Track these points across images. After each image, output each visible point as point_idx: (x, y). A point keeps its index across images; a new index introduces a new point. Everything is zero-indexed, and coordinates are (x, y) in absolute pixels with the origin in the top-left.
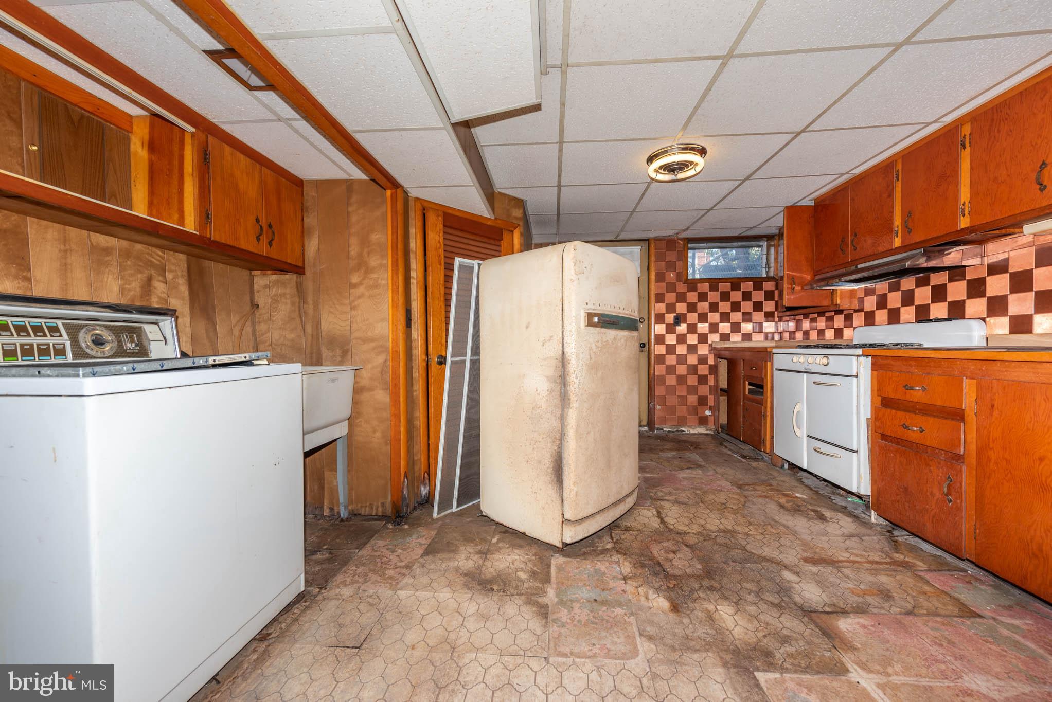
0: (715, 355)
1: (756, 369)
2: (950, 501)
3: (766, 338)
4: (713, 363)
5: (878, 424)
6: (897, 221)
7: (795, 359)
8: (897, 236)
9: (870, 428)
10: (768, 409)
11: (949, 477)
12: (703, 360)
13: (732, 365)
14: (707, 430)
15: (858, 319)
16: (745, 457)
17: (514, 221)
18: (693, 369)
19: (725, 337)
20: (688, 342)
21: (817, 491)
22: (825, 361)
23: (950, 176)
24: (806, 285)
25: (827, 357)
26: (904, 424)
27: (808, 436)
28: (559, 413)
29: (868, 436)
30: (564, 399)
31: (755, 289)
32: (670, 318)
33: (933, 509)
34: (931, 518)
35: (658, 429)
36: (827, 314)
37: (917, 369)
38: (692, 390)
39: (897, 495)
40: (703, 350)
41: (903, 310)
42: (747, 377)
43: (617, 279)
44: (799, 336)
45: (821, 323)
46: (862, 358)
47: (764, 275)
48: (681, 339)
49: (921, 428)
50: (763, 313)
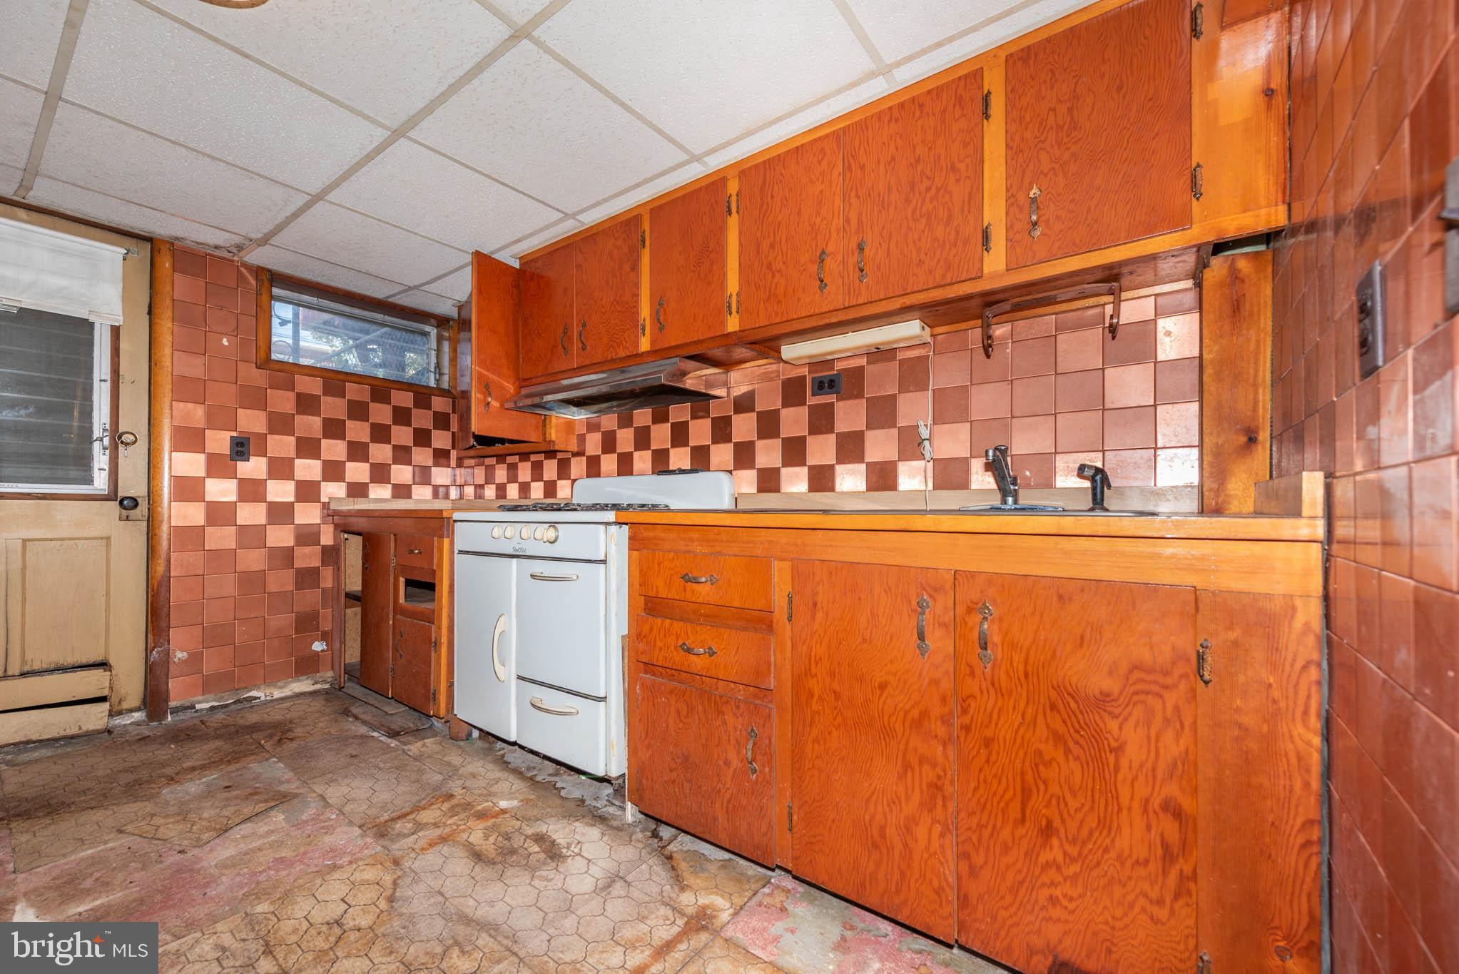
0: (336, 526)
1: (420, 553)
2: (754, 771)
3: (436, 495)
4: (331, 542)
5: (641, 646)
6: (645, 312)
7: (497, 530)
8: (644, 335)
9: (626, 654)
10: (444, 631)
11: (752, 730)
12: (307, 536)
13: (372, 544)
14: (316, 683)
15: (578, 466)
16: (393, 734)
18: (283, 557)
19: (357, 490)
20: (270, 498)
21: (531, 779)
22: (551, 534)
23: (712, 252)
24: (507, 401)
25: (555, 527)
26: (684, 644)
27: (520, 678)
29: (623, 667)
31: (416, 406)
32: (220, 441)
33: (728, 789)
34: (725, 804)
35: (175, 711)
36: (533, 458)
37: (701, 546)
38: (280, 601)
39: (671, 770)
40: (308, 515)
41: (636, 455)
42: (402, 569)
44: (490, 492)
45: (525, 472)
46: (614, 529)
47: (432, 383)
48: (252, 490)
49: (710, 648)
50: (431, 450)
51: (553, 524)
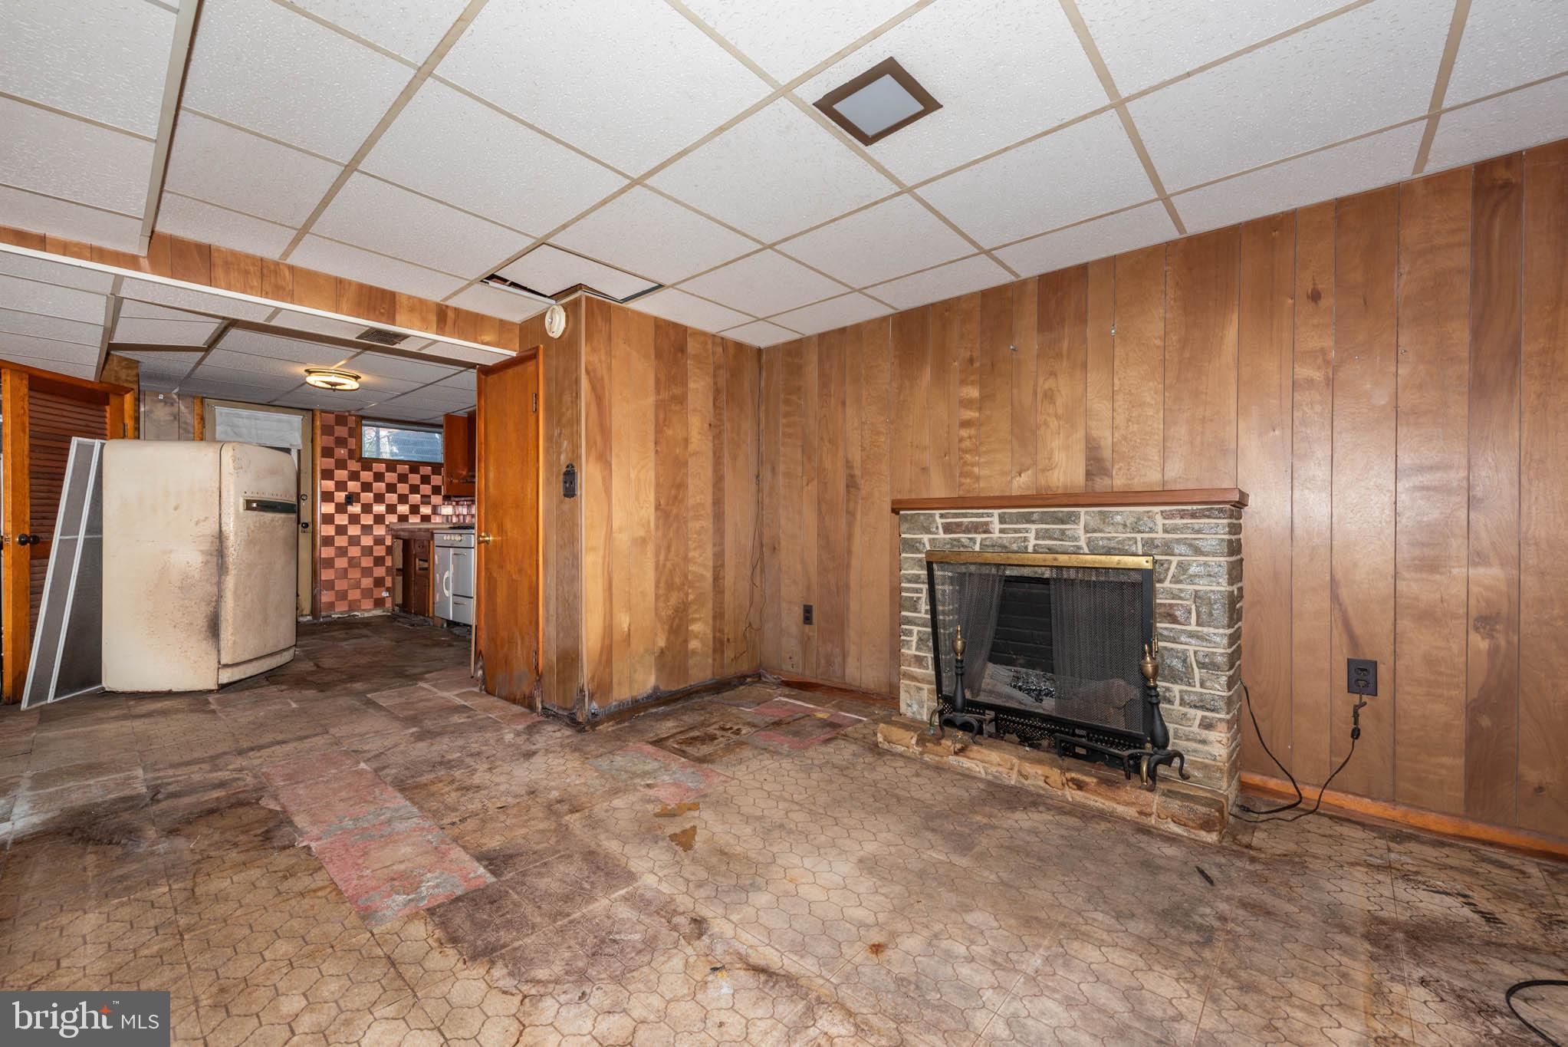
0: (393, 536)
4: (390, 544)
10: (431, 580)
12: (379, 541)
13: (407, 544)
14: (384, 612)
17: (126, 385)
18: (367, 551)
19: (403, 518)
20: (362, 523)
25: (461, 536)
27: (454, 595)
28: (215, 580)
30: (222, 568)
31: (433, 474)
32: (340, 497)
35: (325, 617)
38: (367, 572)
40: (379, 531)
42: (417, 555)
43: (273, 472)
48: (354, 519)
50: (441, 497)
51: (461, 534)
